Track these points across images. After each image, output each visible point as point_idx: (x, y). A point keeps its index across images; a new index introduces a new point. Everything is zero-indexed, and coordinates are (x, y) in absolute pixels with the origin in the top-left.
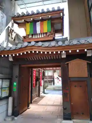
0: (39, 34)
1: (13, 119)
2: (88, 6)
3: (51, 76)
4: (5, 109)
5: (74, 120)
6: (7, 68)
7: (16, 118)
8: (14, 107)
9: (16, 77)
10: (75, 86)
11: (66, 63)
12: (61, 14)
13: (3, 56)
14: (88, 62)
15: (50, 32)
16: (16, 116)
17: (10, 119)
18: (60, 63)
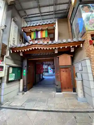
0: (40, 39)
1: (23, 94)
2: (71, 23)
3: (47, 68)
4: (18, 87)
5: (63, 92)
6: (19, 61)
7: (25, 93)
8: (24, 86)
9: (25, 67)
10: (63, 71)
11: (58, 57)
12: (54, 25)
13: (15, 51)
14: (71, 56)
15: (47, 37)
16: (25, 91)
17: (21, 94)
18: (54, 57)
